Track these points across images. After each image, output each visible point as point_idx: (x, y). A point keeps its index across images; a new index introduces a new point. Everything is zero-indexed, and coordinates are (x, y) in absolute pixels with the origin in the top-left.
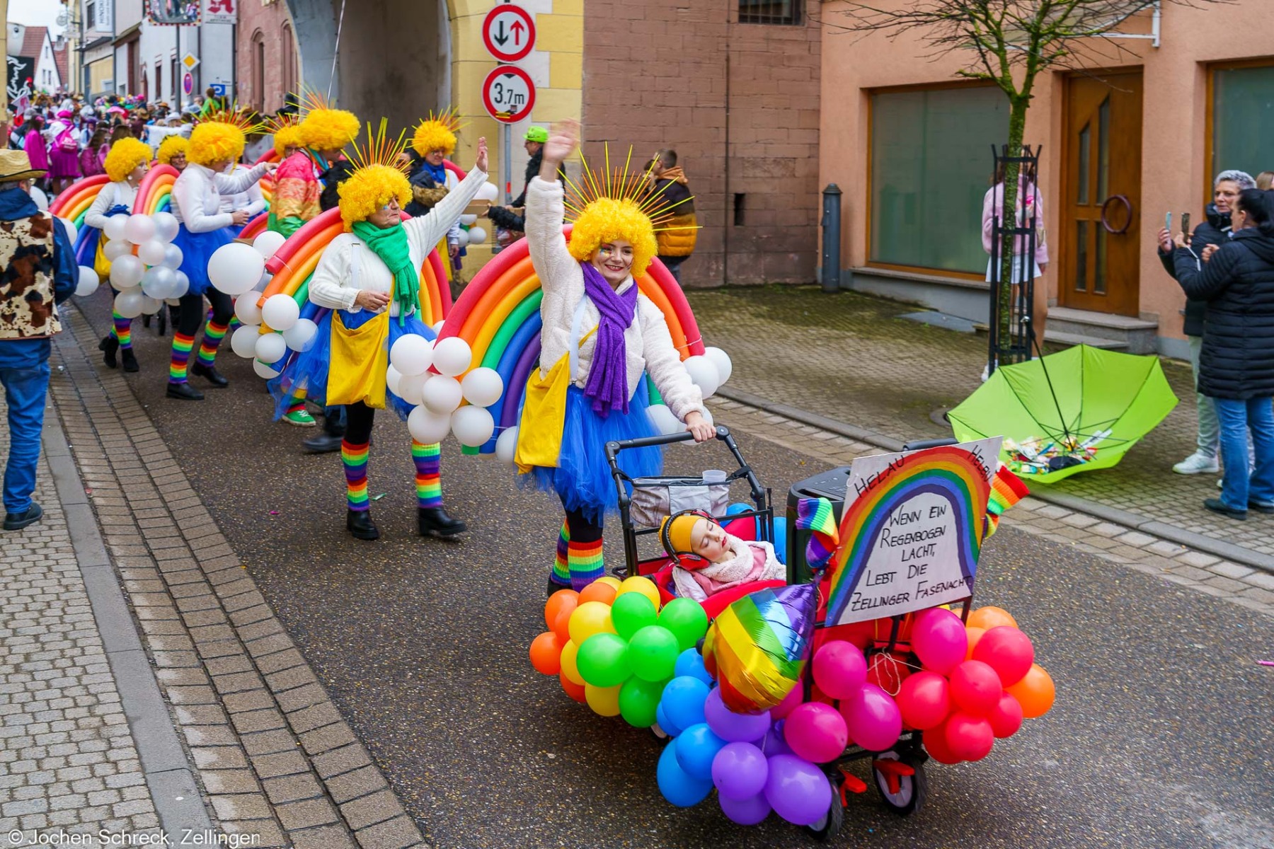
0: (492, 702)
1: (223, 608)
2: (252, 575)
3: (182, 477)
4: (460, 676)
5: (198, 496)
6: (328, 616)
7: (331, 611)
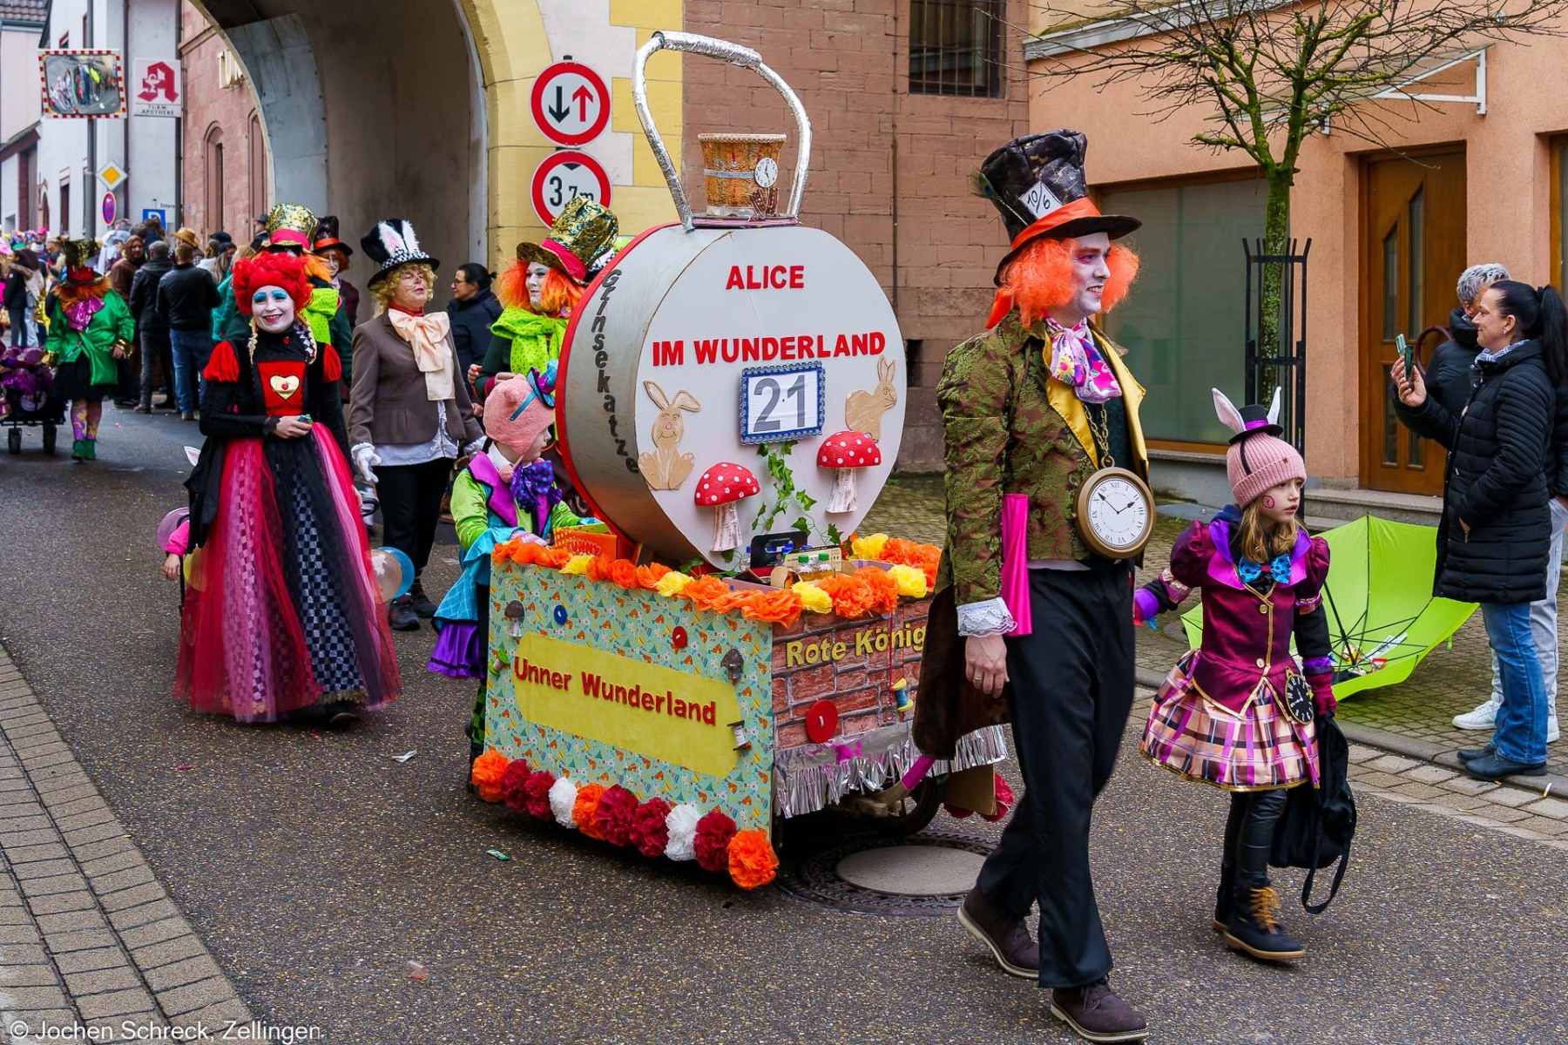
0: (478, 990)
1: (91, 889)
2: (140, 846)
3: (51, 726)
4: (435, 960)
5: (72, 750)
6: (247, 893)
7: (253, 887)
